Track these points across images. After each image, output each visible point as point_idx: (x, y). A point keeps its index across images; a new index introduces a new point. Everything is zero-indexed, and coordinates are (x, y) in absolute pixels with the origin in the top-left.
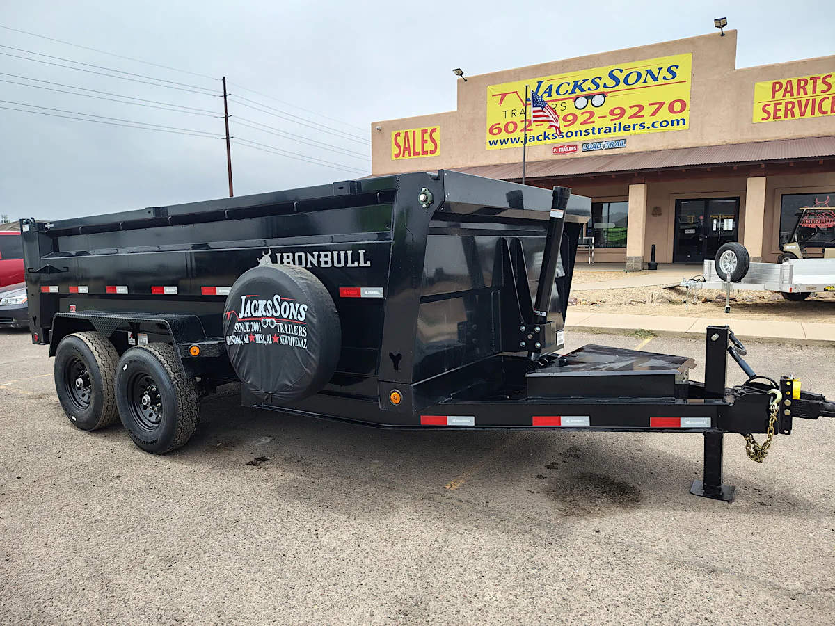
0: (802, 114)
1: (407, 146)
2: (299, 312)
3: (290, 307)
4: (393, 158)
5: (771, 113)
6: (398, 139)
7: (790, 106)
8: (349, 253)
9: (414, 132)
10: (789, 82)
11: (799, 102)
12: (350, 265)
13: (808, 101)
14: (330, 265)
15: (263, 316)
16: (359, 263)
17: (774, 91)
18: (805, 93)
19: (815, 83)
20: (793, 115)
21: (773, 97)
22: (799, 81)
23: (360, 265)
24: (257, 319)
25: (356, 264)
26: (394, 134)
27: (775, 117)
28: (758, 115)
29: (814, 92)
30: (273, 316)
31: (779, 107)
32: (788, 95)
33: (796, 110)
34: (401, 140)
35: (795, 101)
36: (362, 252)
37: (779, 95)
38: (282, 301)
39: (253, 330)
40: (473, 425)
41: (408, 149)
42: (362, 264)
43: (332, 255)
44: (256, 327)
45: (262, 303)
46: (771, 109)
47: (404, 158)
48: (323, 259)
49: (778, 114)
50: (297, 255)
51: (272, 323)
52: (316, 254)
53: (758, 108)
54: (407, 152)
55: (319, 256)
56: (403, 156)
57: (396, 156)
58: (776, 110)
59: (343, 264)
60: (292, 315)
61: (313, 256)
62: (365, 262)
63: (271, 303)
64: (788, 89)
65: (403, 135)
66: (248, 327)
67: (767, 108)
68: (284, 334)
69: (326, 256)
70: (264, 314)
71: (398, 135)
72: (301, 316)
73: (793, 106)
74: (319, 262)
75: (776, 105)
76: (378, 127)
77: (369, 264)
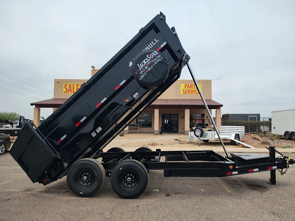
0: (192, 93)
1: (70, 89)
4: (64, 93)
5: (185, 92)
6: (66, 86)
9: (73, 85)
10: (189, 85)
11: (191, 90)
13: (193, 90)
18: (192, 88)
19: (194, 86)
20: (190, 93)
21: (185, 88)
22: (191, 85)
26: (64, 84)
27: (186, 93)
28: (182, 92)
29: (194, 88)
31: (187, 91)
32: (188, 88)
33: (190, 92)
34: (67, 87)
37: (186, 87)
40: (237, 173)
46: (185, 91)
47: (68, 93)
49: (187, 93)
53: (182, 90)
54: (70, 92)
56: (68, 92)
57: (65, 92)
58: (186, 92)
65: (68, 85)
67: (184, 91)
71: (67, 85)
75: (186, 90)
76: (57, 81)
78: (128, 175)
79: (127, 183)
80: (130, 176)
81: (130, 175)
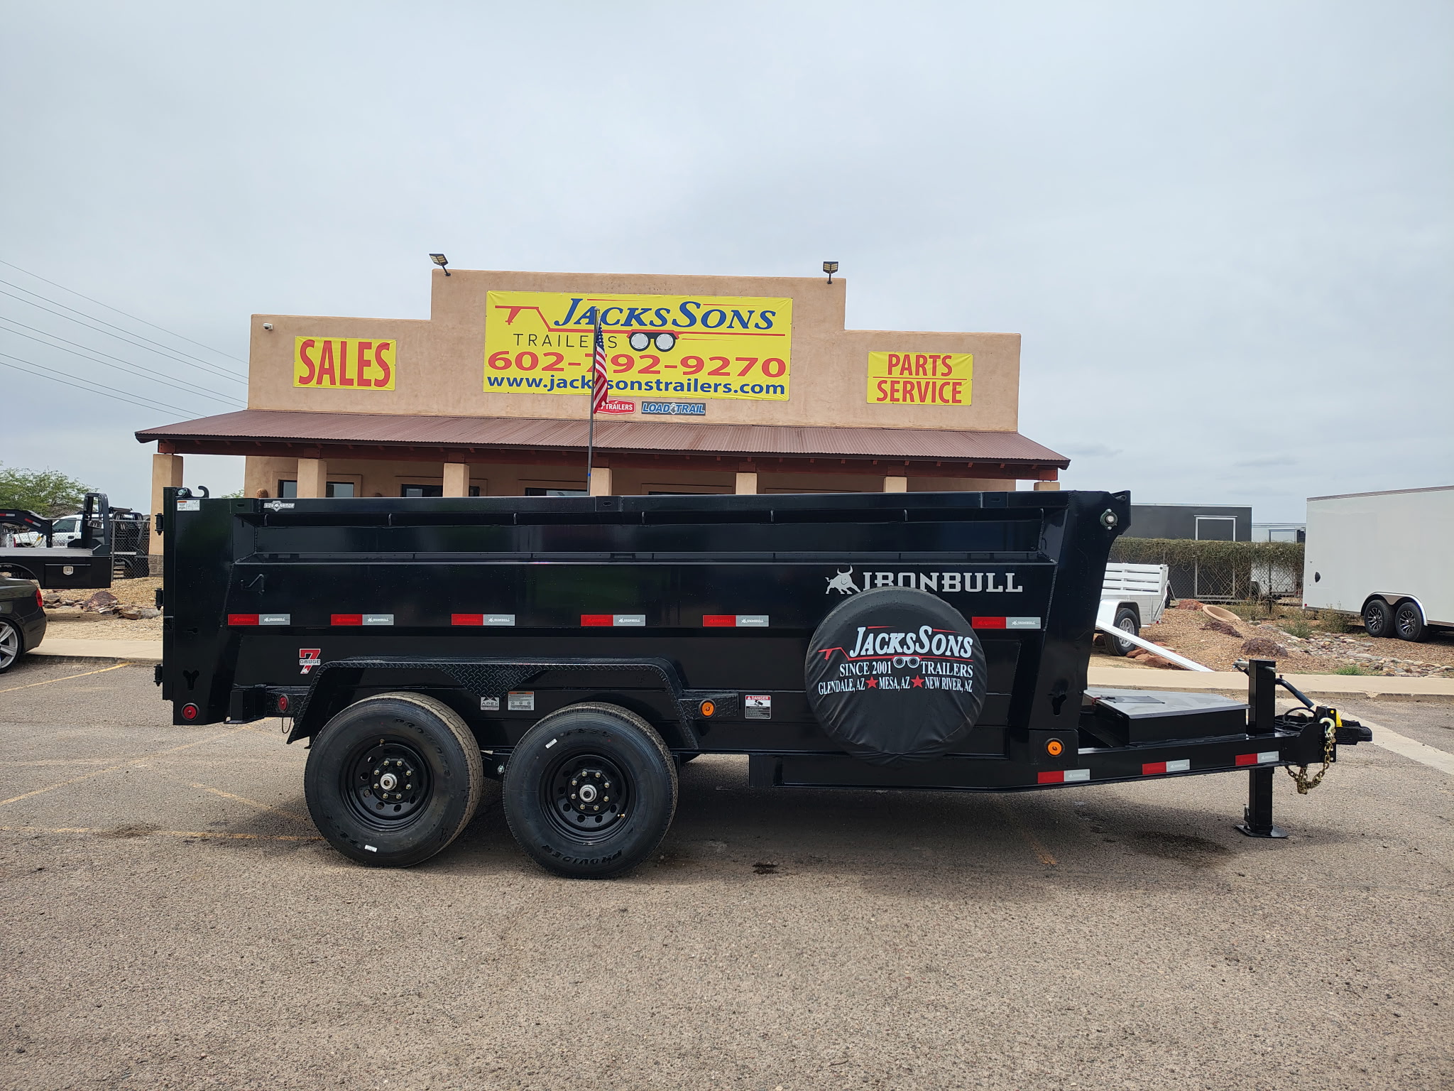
0: (923, 399)
1: (327, 366)
2: (962, 646)
3: (948, 641)
4: (297, 384)
5: (888, 394)
6: (309, 351)
7: (909, 386)
8: (991, 576)
9: (344, 344)
10: (907, 357)
11: (919, 383)
12: (990, 589)
13: (928, 383)
14: (958, 589)
15: (896, 653)
16: (1005, 587)
17: (891, 366)
18: (925, 374)
19: (934, 362)
20: (912, 400)
21: (890, 372)
22: (918, 357)
23: (1007, 591)
24: (887, 658)
25: (1000, 589)
26: (300, 340)
27: (893, 399)
28: (873, 394)
29: (934, 374)
30: (915, 653)
31: (897, 386)
32: (906, 372)
33: (915, 392)
34: (315, 354)
35: (915, 382)
36: (1010, 576)
37: (896, 370)
38: (934, 634)
39: (874, 672)
40: (1089, 779)
41: (331, 371)
42: (1010, 589)
43: (963, 578)
44: (881, 667)
45: (896, 638)
46: (887, 387)
47: (319, 386)
48: (946, 582)
49: (896, 395)
50: (901, 576)
51: (913, 662)
52: (935, 575)
53: (872, 384)
54: (326, 378)
55: (940, 578)
56: (320, 382)
57: (303, 380)
58: (893, 390)
59: (979, 588)
60: (951, 650)
61: (930, 578)
62: (1015, 587)
63: (914, 636)
64: (906, 366)
65: (319, 345)
66: (865, 668)
67: (883, 386)
68: (932, 675)
69: (953, 578)
70: (899, 650)
71: (309, 344)
72: (966, 652)
73: (913, 388)
74: (940, 586)
75: (893, 383)
76: (266, 324)
77: (1020, 589)
78: (584, 773)
79: (577, 811)
80: (591, 779)
81: (591, 776)
